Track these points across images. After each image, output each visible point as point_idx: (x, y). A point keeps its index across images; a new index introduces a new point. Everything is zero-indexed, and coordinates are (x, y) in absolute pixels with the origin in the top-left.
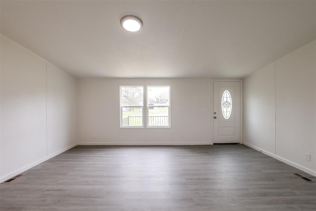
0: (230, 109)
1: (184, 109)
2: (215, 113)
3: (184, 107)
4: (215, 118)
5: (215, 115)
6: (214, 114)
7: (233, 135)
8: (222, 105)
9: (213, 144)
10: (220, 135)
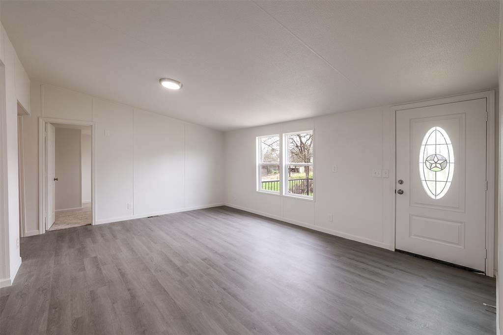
0: (447, 176)
1: (335, 170)
2: (401, 182)
3: (335, 167)
4: (401, 192)
5: (399, 187)
6: (398, 185)
7: (457, 244)
8: (421, 165)
9: (394, 250)
10: (415, 235)
